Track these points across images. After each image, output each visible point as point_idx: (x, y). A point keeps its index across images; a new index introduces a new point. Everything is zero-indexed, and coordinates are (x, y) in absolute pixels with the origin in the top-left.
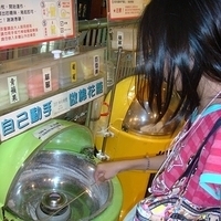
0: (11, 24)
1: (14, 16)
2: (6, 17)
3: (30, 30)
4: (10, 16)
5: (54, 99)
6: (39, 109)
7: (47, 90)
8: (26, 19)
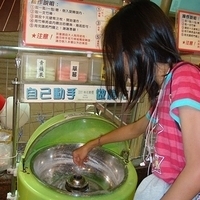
0: (66, 32)
1: (69, 27)
2: (63, 26)
3: (82, 39)
4: (66, 26)
5: (79, 88)
6: (63, 91)
7: (72, 78)
8: (80, 31)
